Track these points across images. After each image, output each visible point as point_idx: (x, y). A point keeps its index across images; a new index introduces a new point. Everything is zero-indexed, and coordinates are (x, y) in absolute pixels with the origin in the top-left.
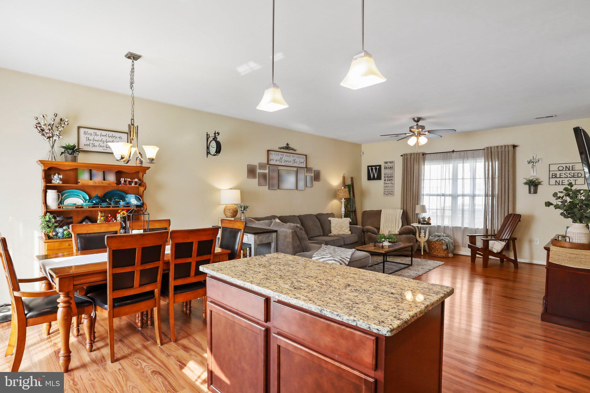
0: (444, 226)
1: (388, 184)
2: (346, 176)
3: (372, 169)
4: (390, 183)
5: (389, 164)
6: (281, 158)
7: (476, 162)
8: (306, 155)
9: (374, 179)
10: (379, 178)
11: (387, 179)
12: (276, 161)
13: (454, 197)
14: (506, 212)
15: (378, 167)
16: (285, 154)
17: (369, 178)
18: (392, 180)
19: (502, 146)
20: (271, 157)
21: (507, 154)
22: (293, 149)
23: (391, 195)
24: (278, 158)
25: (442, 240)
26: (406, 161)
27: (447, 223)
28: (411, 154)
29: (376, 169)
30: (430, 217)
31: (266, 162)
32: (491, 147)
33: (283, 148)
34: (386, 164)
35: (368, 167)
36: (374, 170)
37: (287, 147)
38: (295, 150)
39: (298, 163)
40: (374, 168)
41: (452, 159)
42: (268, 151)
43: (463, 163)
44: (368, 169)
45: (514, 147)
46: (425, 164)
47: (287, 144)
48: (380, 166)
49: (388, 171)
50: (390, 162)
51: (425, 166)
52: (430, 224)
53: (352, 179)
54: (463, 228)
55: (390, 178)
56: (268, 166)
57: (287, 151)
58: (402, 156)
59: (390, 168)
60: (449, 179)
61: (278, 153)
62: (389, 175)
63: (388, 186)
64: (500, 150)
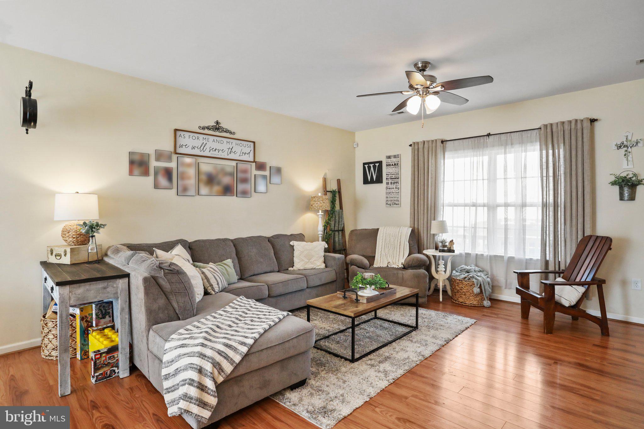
0: (477, 255)
1: (392, 188)
2: (329, 177)
3: (369, 168)
4: (395, 188)
5: (393, 160)
6: (203, 145)
7: (526, 151)
8: (254, 143)
9: (372, 182)
10: (379, 180)
11: (390, 182)
12: (193, 148)
13: (492, 208)
14: (580, 233)
15: (377, 165)
16: (211, 138)
17: (366, 181)
18: (397, 184)
19: (570, 122)
20: (181, 141)
21: (579, 134)
22: (227, 131)
23: (396, 206)
24: (198, 143)
25: (473, 277)
26: (416, 152)
27: (481, 249)
28: (424, 142)
29: (374, 167)
30: (452, 240)
31: (172, 150)
32: (551, 125)
33: (208, 128)
34: (389, 160)
35: (364, 164)
36: (372, 169)
37: (217, 127)
38: (233, 133)
39: (238, 154)
40: (371, 165)
41: (487, 147)
42: (176, 130)
43: (505, 153)
44: (364, 168)
45: (593, 121)
46: (446, 156)
47: (217, 123)
48: (380, 163)
49: (392, 170)
50: (395, 157)
51: (446, 160)
52: (453, 251)
53: (339, 181)
54: (506, 258)
55: (395, 179)
56: (174, 157)
57: (217, 133)
58: (411, 145)
59: (395, 164)
60: (483, 180)
61: (196, 135)
62: (393, 175)
63: (392, 193)
64: (567, 127)
